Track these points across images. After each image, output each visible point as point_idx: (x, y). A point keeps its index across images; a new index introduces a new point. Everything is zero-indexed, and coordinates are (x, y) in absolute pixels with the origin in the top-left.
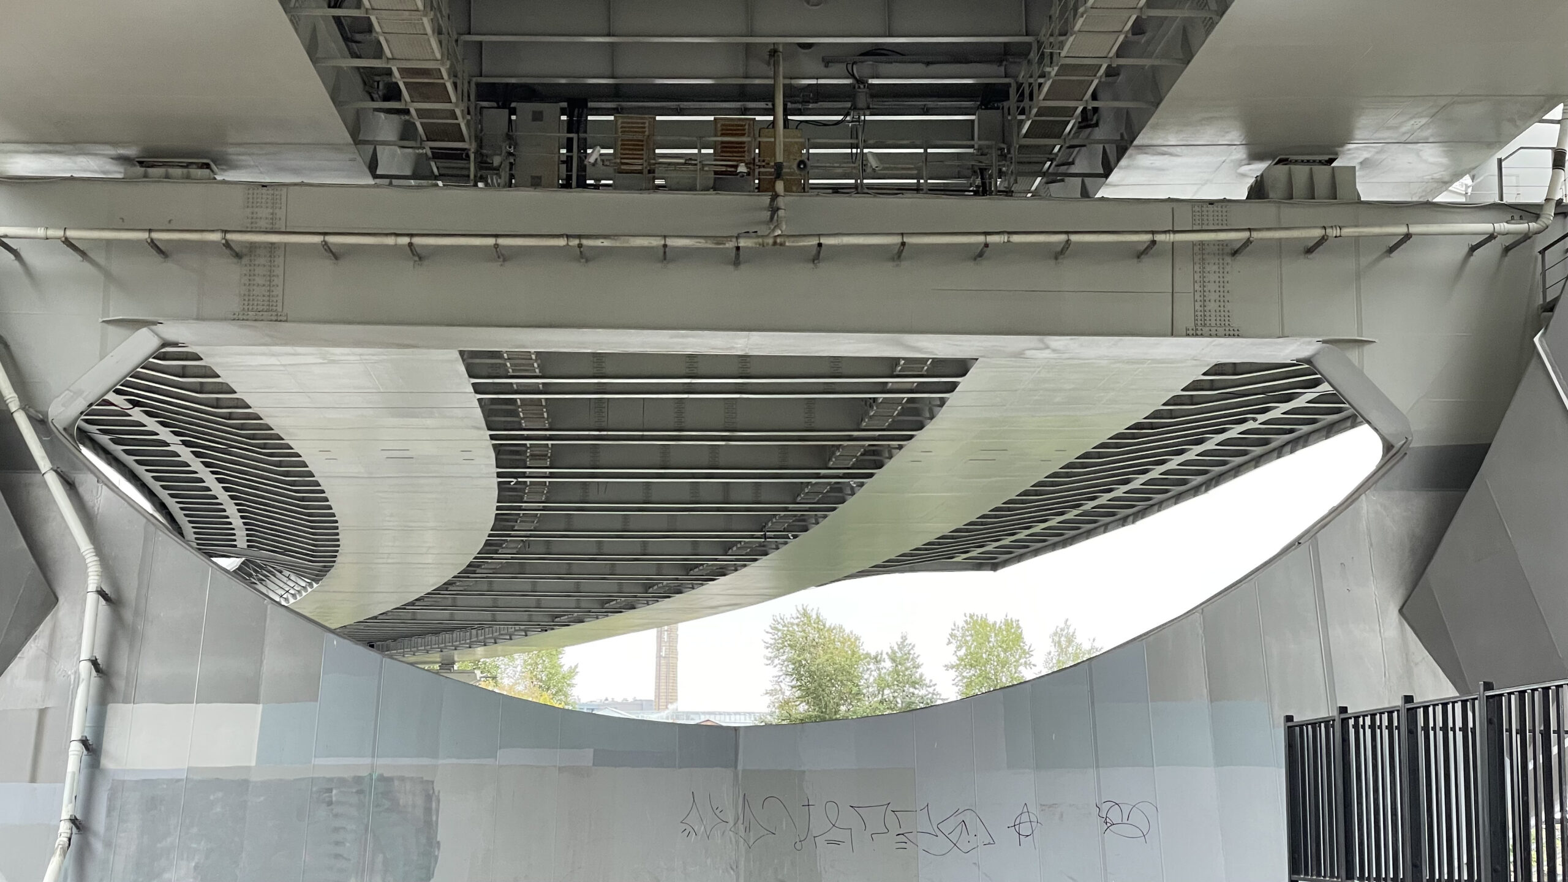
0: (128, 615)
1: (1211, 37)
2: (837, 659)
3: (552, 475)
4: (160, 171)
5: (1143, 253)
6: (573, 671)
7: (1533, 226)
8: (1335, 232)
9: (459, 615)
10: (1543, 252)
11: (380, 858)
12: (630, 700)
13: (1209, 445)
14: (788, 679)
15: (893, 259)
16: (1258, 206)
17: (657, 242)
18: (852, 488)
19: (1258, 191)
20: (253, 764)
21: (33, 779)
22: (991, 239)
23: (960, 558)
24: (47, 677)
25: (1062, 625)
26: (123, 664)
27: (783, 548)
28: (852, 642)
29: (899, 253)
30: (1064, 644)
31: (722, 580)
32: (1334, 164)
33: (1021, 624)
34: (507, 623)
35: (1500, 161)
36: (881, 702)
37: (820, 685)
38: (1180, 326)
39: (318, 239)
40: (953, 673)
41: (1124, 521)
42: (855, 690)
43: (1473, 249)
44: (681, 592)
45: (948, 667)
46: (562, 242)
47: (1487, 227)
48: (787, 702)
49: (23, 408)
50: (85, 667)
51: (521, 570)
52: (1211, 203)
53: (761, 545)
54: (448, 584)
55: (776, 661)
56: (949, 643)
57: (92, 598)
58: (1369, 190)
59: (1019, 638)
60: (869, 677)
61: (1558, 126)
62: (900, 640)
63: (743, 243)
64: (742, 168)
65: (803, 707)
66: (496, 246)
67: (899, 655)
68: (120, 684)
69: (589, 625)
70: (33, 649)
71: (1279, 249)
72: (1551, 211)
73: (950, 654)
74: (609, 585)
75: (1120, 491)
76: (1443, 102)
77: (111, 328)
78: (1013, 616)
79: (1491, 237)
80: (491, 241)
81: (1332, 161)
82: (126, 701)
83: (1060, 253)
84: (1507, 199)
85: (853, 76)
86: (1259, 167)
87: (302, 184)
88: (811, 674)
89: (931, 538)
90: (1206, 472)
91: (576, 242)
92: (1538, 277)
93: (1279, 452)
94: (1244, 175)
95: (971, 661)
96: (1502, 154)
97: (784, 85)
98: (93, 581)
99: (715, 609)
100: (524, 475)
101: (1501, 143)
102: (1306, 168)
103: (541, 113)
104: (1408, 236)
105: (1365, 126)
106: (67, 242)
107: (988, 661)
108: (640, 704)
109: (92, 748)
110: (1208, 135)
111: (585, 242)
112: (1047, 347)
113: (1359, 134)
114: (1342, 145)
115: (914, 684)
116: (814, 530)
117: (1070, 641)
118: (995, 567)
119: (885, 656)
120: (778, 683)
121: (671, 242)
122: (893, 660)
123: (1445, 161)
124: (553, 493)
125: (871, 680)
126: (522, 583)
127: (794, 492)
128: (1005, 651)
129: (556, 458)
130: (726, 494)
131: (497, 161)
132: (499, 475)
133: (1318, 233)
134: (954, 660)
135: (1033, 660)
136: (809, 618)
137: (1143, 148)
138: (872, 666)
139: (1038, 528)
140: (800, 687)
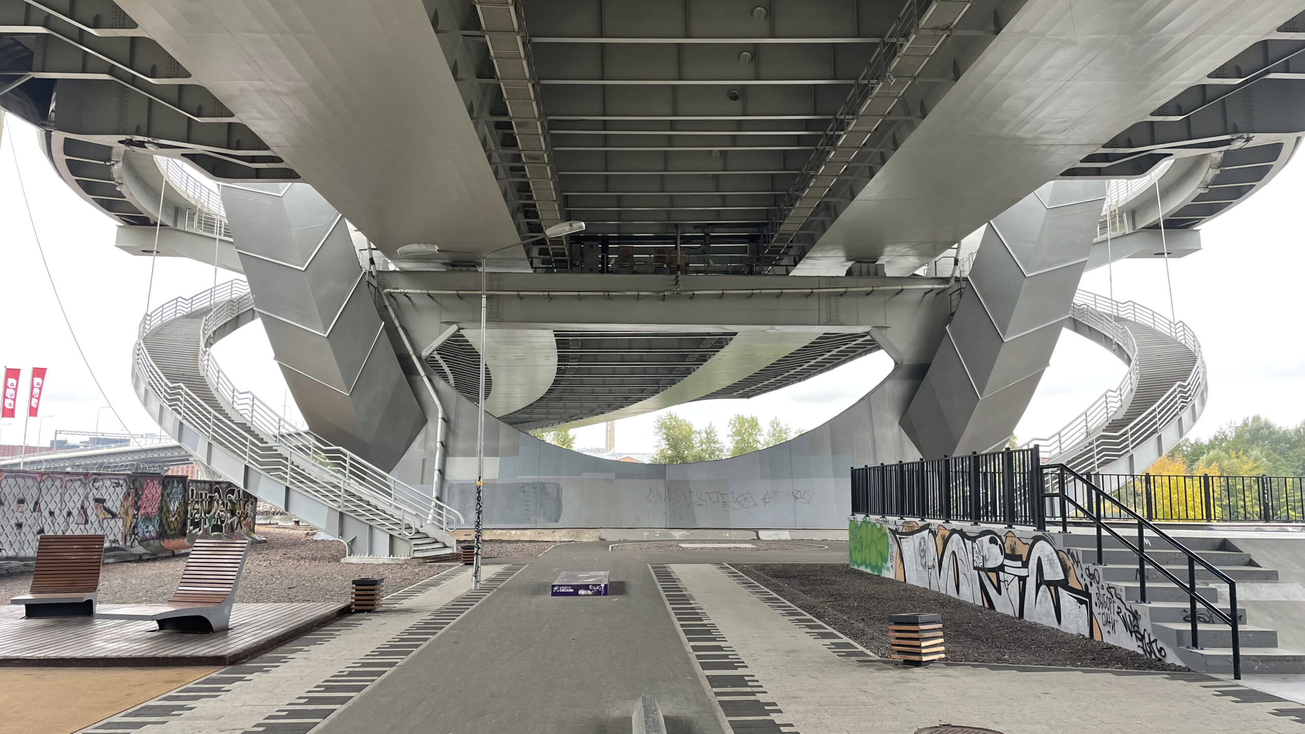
0: (452, 426)
1: (833, 225)
2: (684, 433)
3: (578, 365)
4: (459, 268)
5: (808, 295)
6: (574, 438)
7: (947, 286)
8: (877, 288)
9: (533, 416)
10: (951, 295)
11: (542, 511)
12: (594, 448)
13: (834, 352)
14: (664, 441)
15: (719, 298)
16: (849, 279)
17: (635, 293)
18: (694, 369)
19: (849, 273)
20: (497, 477)
21: (422, 483)
22: (754, 291)
23: (735, 394)
24: (425, 448)
25: (774, 419)
26: (451, 443)
27: (665, 391)
28: (690, 426)
29: (722, 296)
30: (775, 426)
31: (640, 402)
32: (877, 263)
33: (758, 419)
34: (552, 419)
35: (936, 262)
36: (701, 450)
37: (677, 443)
38: (822, 321)
39: (516, 293)
40: (730, 438)
41: (800, 380)
42: (691, 445)
43: (926, 293)
44: (623, 407)
45: (728, 436)
46: (602, 293)
47: (930, 286)
48: (663, 450)
49: (414, 354)
50: (438, 445)
51: (561, 399)
52: (833, 277)
53: (656, 389)
54: (532, 404)
55: (659, 434)
56: (729, 426)
57: (440, 421)
58: (890, 272)
59: (757, 424)
60: (696, 440)
61: (956, 250)
62: (709, 425)
63: (666, 293)
64: (665, 266)
65: (670, 452)
66: (579, 295)
67: (708, 431)
68: (450, 450)
69: (585, 420)
70: (419, 438)
71: (857, 294)
72: (953, 280)
73: (729, 431)
74: (595, 405)
75: (799, 369)
76: (914, 244)
77: (443, 324)
78: (755, 415)
79: (932, 290)
80: (577, 293)
81: (876, 261)
82: (453, 456)
83: (779, 296)
84: (938, 276)
85: (704, 232)
86: (850, 264)
87: (509, 273)
88: (673, 439)
89: (724, 387)
90: (832, 362)
91: (606, 294)
92: (949, 304)
93: (860, 355)
94: (844, 266)
95: (738, 433)
96: (936, 259)
97: (681, 236)
98: (440, 415)
99: (636, 414)
100: (568, 365)
101: (936, 255)
102: (866, 265)
103: (592, 245)
104: (902, 290)
105: (888, 249)
106: (429, 295)
107: (744, 433)
108: (599, 450)
109: (442, 472)
110: (832, 253)
111: (610, 293)
112: (774, 329)
113: (885, 253)
114: (880, 256)
115: (714, 443)
116: (678, 384)
117: (778, 425)
118: (748, 397)
119: (703, 432)
120: (660, 443)
121: (640, 293)
122: (706, 433)
123: (918, 261)
124: (578, 371)
125: (697, 441)
126: (561, 404)
127: (671, 371)
128: (751, 429)
129: (581, 358)
130: (645, 371)
131: (578, 263)
132: (558, 365)
133: (871, 289)
134: (731, 433)
135: (762, 433)
136: (672, 416)
137: (808, 258)
138: (698, 436)
139: (766, 383)
140: (668, 444)
